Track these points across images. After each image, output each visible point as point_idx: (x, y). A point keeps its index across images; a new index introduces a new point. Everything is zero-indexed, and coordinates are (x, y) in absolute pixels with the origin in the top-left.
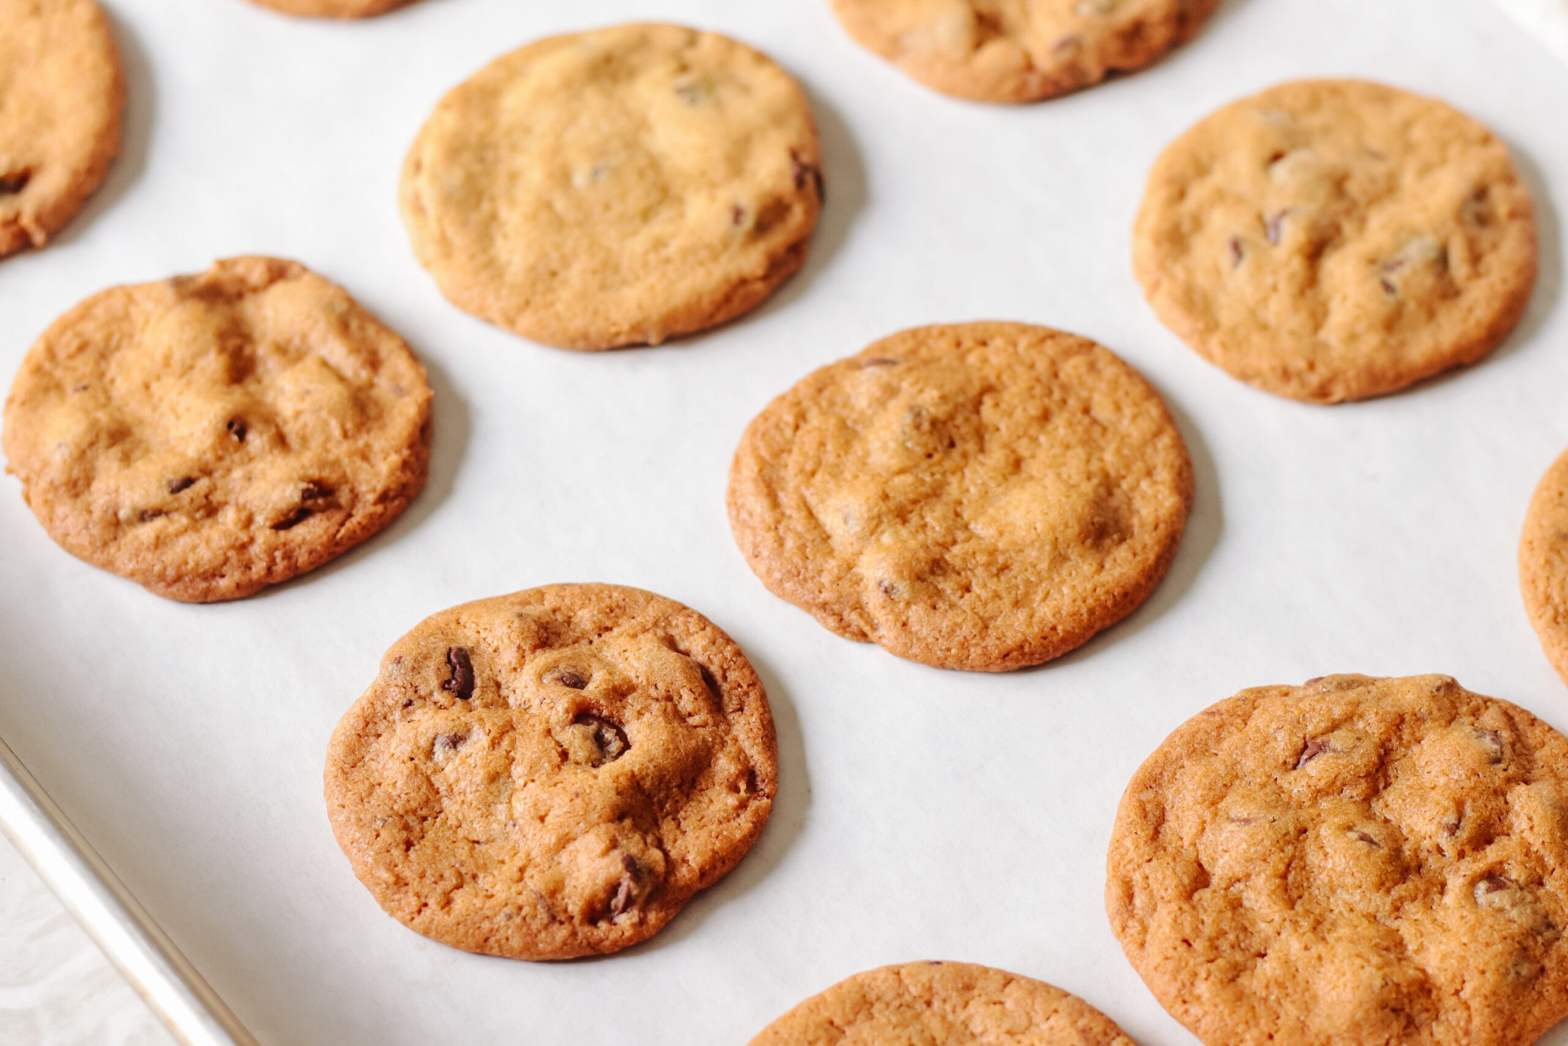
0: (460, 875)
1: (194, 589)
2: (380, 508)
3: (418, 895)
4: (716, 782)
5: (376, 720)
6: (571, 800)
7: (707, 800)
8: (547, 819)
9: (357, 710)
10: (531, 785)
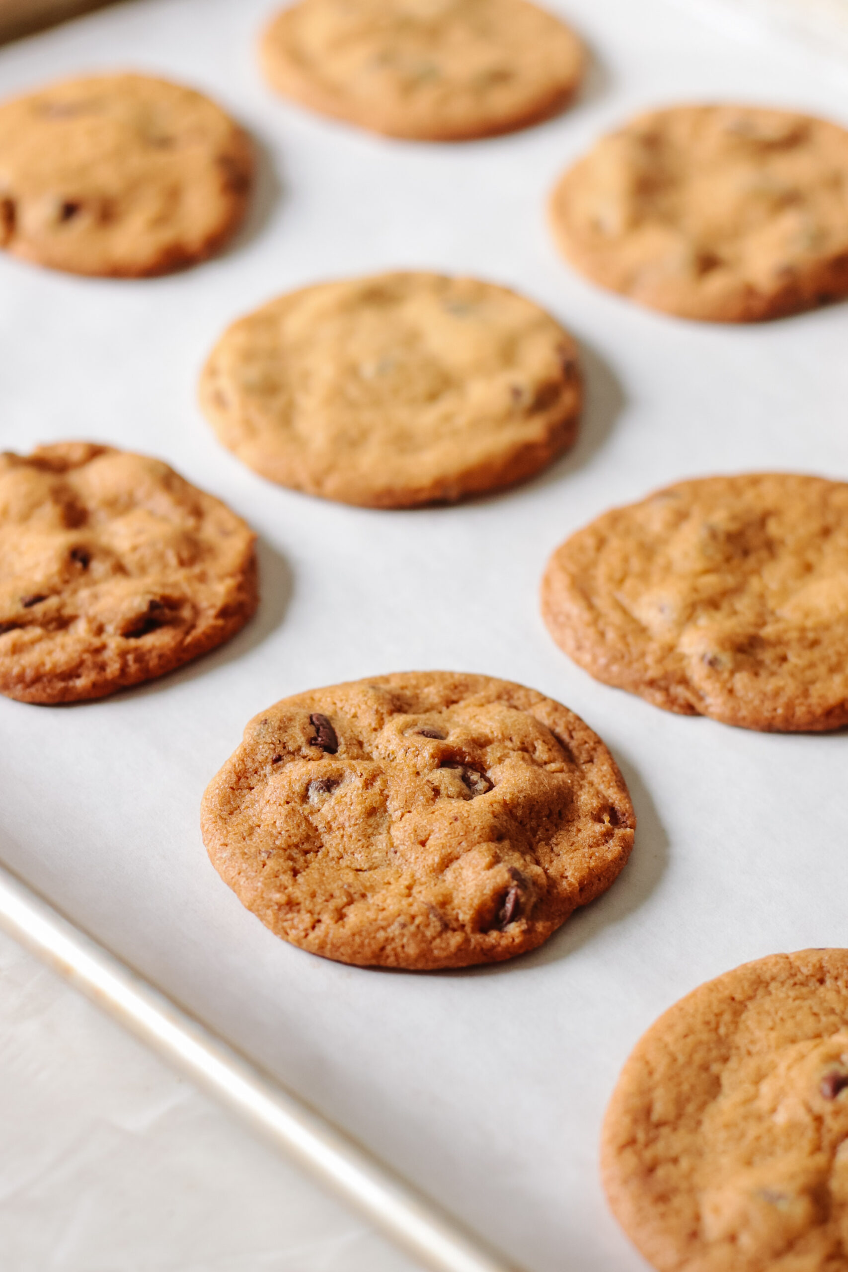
0: (349, 895)
1: (52, 688)
2: (220, 622)
3: (310, 912)
4: (580, 815)
5: (248, 775)
6: (451, 824)
7: (575, 829)
8: (428, 843)
9: (229, 767)
10: (407, 815)
